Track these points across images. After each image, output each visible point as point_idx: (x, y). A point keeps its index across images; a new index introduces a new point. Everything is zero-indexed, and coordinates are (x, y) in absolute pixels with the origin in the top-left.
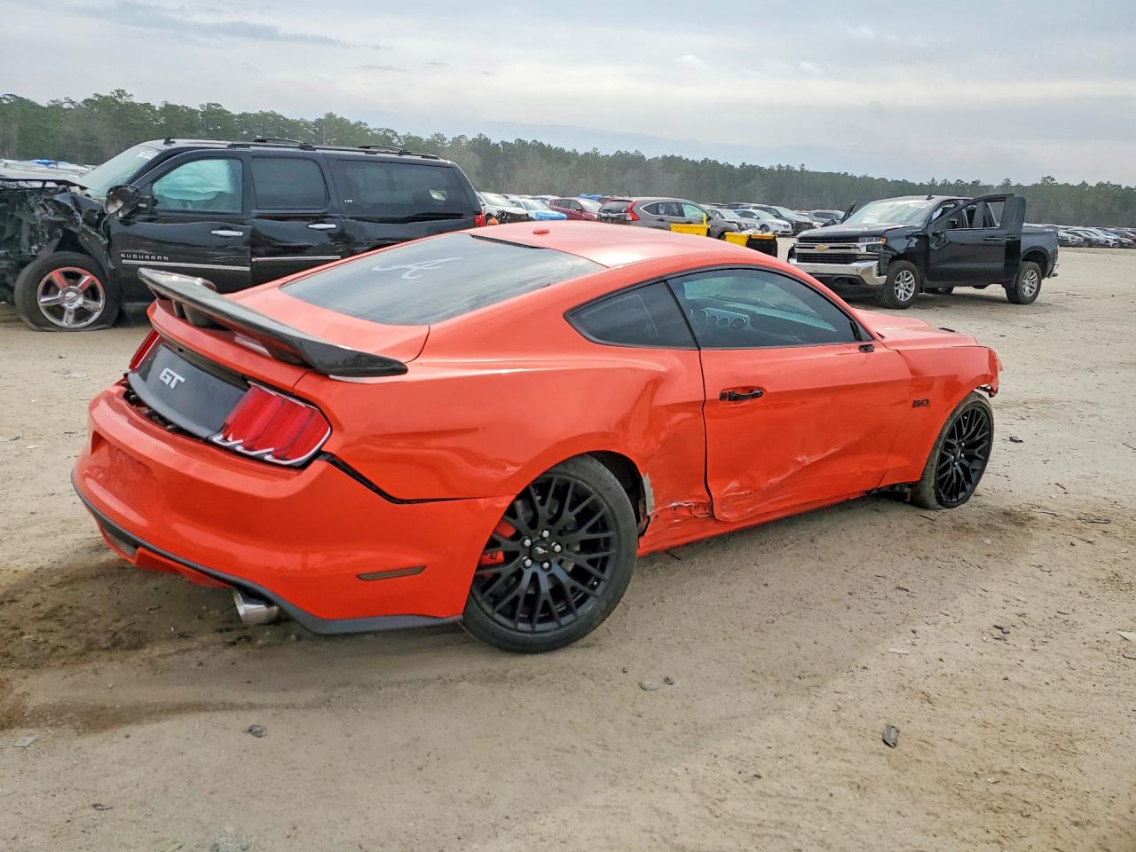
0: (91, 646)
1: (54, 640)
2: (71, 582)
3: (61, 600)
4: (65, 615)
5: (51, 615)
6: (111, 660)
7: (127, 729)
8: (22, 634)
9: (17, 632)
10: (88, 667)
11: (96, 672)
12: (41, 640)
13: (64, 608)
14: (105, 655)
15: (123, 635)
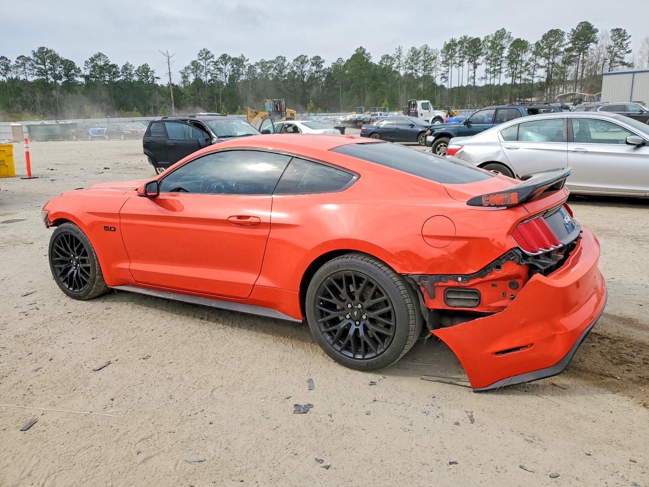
0: (614, 341)
1: (630, 350)
2: (601, 374)
3: (614, 367)
4: (617, 359)
5: (623, 362)
6: (609, 334)
7: (620, 315)
8: (644, 359)
9: (645, 361)
10: (621, 335)
11: (619, 333)
12: (636, 353)
13: (615, 363)
14: (610, 337)
15: (596, 340)
